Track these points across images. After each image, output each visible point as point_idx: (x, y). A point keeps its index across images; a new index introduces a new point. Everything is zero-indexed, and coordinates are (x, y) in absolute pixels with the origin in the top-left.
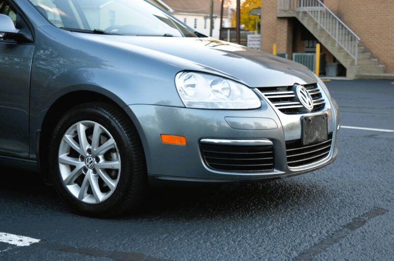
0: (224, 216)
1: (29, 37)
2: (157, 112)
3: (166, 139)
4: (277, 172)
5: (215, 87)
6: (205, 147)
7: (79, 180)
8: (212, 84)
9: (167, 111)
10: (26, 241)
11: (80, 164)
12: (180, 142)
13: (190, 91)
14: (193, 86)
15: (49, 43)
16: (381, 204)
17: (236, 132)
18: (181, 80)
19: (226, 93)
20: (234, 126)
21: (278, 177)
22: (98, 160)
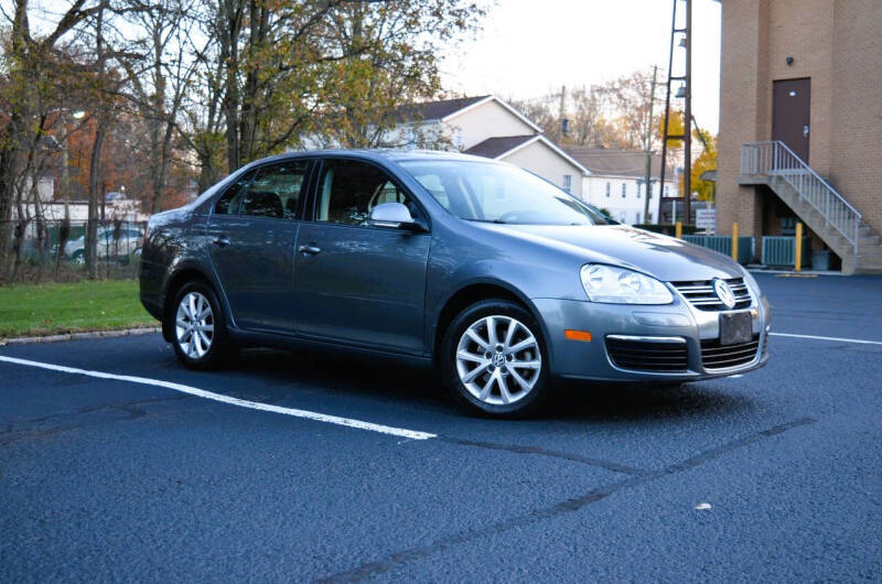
0: (631, 420)
1: (425, 227)
2: (563, 307)
3: (570, 335)
4: (691, 373)
5: (624, 281)
6: (612, 344)
8: (620, 278)
9: (573, 306)
10: (424, 436)
11: (485, 362)
12: (585, 338)
13: (596, 285)
14: (600, 279)
15: (443, 231)
16: (813, 415)
17: (645, 328)
18: (586, 273)
19: (636, 287)
20: (643, 322)
21: (692, 379)
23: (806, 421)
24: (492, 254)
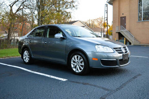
0: (106, 75)
1: (65, 38)
2: (92, 53)
3: (93, 59)
4: (117, 66)
5: (104, 48)
6: (102, 61)
7: (75, 67)
8: (103, 47)
9: (94, 53)
11: (75, 64)
12: (97, 60)
13: (98, 49)
14: (99, 48)
15: (69, 39)
16: (140, 73)
17: (108, 57)
18: (96, 47)
19: (106, 49)
20: (108, 56)
22: (79, 63)
23: (140, 75)
24: (78, 43)
